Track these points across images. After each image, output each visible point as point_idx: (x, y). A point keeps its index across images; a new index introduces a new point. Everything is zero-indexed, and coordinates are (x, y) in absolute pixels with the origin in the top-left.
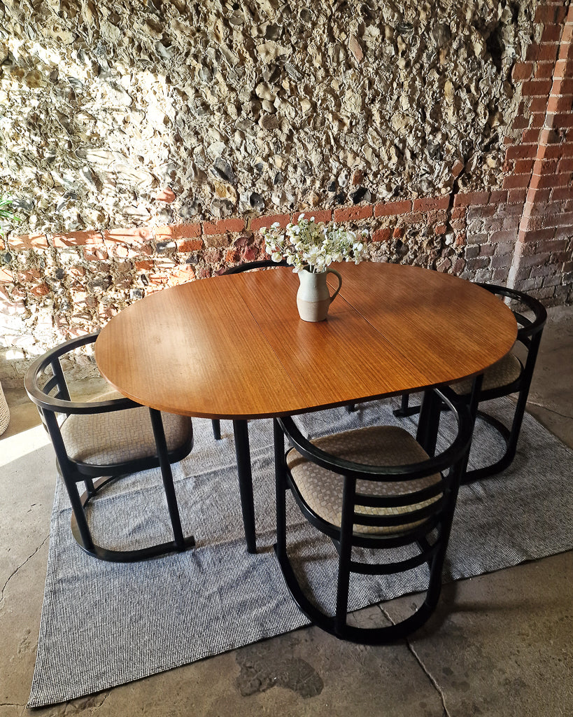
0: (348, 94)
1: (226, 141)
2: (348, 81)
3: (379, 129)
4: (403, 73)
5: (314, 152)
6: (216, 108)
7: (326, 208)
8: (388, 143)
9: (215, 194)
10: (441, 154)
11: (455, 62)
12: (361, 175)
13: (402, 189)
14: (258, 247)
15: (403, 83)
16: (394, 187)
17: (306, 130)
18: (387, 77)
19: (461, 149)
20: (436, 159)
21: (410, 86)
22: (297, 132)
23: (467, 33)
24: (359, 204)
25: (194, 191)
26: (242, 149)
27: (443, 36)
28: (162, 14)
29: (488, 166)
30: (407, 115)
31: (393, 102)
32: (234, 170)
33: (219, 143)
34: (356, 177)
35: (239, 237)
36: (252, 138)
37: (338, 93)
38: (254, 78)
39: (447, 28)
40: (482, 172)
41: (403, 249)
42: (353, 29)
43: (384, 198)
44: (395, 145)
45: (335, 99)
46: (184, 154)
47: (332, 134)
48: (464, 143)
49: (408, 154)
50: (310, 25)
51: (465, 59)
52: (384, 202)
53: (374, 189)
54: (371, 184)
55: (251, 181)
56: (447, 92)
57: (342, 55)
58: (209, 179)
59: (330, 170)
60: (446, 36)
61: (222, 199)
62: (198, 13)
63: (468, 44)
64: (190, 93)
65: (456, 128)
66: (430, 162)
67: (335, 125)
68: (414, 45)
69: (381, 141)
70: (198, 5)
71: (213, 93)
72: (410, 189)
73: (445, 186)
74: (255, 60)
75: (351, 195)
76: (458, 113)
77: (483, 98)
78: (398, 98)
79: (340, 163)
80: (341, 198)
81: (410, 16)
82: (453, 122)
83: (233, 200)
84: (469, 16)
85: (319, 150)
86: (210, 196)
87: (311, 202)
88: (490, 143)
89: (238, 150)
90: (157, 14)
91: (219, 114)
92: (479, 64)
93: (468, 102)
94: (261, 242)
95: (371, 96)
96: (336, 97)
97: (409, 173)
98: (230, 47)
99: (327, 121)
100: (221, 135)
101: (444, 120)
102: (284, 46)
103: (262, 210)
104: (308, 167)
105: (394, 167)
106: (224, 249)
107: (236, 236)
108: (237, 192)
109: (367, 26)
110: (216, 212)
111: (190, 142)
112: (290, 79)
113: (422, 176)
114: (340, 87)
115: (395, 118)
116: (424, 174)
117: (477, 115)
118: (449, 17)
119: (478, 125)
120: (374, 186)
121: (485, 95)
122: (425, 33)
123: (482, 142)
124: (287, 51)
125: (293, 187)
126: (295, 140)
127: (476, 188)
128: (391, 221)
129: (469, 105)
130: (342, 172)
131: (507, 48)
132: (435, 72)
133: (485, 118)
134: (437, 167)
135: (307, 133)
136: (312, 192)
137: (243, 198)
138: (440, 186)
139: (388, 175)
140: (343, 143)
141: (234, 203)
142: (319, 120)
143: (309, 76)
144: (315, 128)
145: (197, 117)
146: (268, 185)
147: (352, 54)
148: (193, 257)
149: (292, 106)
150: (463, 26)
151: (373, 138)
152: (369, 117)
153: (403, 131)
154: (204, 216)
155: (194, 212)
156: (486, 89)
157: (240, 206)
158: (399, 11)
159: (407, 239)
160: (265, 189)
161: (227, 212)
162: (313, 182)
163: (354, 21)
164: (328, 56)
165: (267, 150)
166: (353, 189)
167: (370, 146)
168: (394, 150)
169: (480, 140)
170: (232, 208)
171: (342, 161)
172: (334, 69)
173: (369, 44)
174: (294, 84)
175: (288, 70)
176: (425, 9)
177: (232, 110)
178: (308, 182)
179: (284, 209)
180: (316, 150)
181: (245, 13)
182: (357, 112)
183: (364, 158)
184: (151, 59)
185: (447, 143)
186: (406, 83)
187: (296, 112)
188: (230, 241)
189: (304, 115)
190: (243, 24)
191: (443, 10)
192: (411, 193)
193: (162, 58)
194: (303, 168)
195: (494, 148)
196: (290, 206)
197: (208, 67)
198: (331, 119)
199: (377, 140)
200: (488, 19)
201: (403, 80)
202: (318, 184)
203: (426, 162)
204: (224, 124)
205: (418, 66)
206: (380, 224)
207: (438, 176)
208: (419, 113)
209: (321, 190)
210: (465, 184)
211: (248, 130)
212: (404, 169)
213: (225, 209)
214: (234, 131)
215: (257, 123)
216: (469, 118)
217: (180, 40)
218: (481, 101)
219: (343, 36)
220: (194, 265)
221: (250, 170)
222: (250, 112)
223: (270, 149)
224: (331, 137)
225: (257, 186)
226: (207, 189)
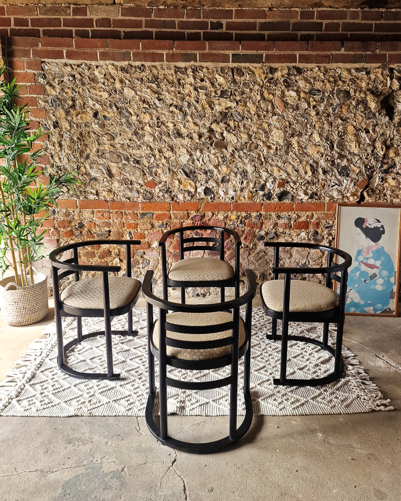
0: (275, 130)
1: (191, 155)
2: (274, 122)
3: (297, 153)
4: (315, 119)
5: (249, 165)
6: (186, 134)
7: (258, 202)
8: (304, 163)
9: (181, 186)
10: (347, 172)
11: (355, 114)
12: (283, 182)
13: (316, 195)
14: (207, 223)
15: (315, 125)
16: (310, 192)
17: (245, 151)
18: (302, 121)
19: (364, 170)
20: (344, 176)
21: (319, 127)
22: (238, 152)
23: (363, 96)
24: (283, 202)
25: (168, 183)
26: (201, 160)
27: (344, 96)
28: (159, 84)
29: (389, 184)
30: (319, 145)
31: (307, 137)
32: (195, 172)
33: (186, 155)
34: (279, 183)
35: (195, 214)
36: (208, 154)
37: (267, 130)
38: (211, 119)
39: (347, 93)
40: (384, 188)
41: (319, 237)
42: (278, 93)
43: (302, 199)
44: (311, 164)
45: (265, 133)
46: (164, 161)
47: (263, 155)
48: (366, 166)
49: (320, 171)
50: (248, 90)
51: (362, 112)
52: (302, 202)
53: (294, 193)
54: (292, 189)
55: (205, 180)
56: (350, 132)
57: (270, 107)
58: (179, 177)
59: (260, 176)
60: (346, 97)
61: (186, 189)
62: (180, 84)
63: (364, 102)
64: (171, 125)
65: (359, 155)
66: (339, 177)
67: (265, 149)
68: (322, 103)
69: (298, 160)
70: (180, 79)
71: (184, 126)
72: (324, 195)
73: (353, 195)
74: (212, 109)
75: (276, 195)
76: (359, 146)
77: (380, 137)
78: (312, 134)
79: (268, 173)
80: (269, 196)
81: (318, 85)
82: (356, 152)
83: (192, 190)
84: (364, 85)
85: (253, 164)
86: (178, 187)
87: (246, 197)
88: (389, 168)
89: (198, 160)
90: (156, 84)
91: (187, 138)
92: (374, 115)
93: (367, 139)
94: (209, 220)
95: (290, 132)
96: (266, 132)
97: (321, 184)
98: (197, 102)
99: (259, 146)
100: (187, 151)
101: (349, 150)
102: (231, 102)
103: (211, 198)
104: (244, 173)
105: (310, 179)
106: (184, 222)
107: (193, 213)
108: (196, 186)
109: (288, 91)
110: (181, 197)
111: (168, 154)
112: (235, 120)
113: (332, 186)
114: (268, 126)
115: (309, 147)
116: (334, 186)
117: (375, 148)
118: (348, 86)
119: (377, 155)
120: (295, 191)
121: (381, 135)
122: (330, 95)
123: (382, 166)
124: (234, 105)
125: (234, 186)
126: (237, 157)
127: (380, 199)
128: (307, 216)
129: (368, 141)
130: (270, 179)
131: (397, 105)
132: (339, 119)
133: (382, 151)
134: (345, 181)
135: (245, 153)
136: (247, 190)
137: (199, 190)
138: (348, 195)
139: (305, 184)
140: (271, 160)
141: (193, 193)
142: (254, 145)
143: (248, 119)
144: (250, 151)
145: (174, 139)
146: (216, 183)
147: (277, 107)
148: (163, 224)
149: (235, 136)
150: (360, 92)
151: (293, 158)
152: (289, 145)
153: (317, 156)
154: (173, 199)
155: (166, 196)
156: (382, 131)
157: (197, 195)
158: (310, 83)
159: (323, 231)
160: (214, 186)
161: (189, 198)
162: (248, 183)
163: (279, 88)
164: (261, 108)
165: (217, 161)
166: (277, 191)
167: (291, 164)
168: (309, 167)
169: (380, 165)
170: (192, 196)
171: (269, 172)
172: (264, 116)
173: (289, 101)
174: (237, 123)
175: (234, 115)
176: (329, 82)
177: (195, 136)
178: (245, 183)
179: (227, 200)
180: (251, 164)
181: (207, 84)
182: (281, 142)
183: (286, 172)
184: (150, 107)
185: (352, 165)
186: (317, 125)
187: (237, 139)
188: (188, 217)
189: (243, 142)
190: (206, 89)
191: (344, 82)
192: (324, 198)
193: (156, 106)
194: (241, 174)
195: (392, 172)
196: (231, 198)
197: (183, 112)
198: (262, 145)
199: (296, 160)
200: (380, 87)
201: (314, 123)
202: (251, 185)
203: (336, 177)
204: (190, 144)
205: (325, 115)
206: (299, 217)
207: (346, 188)
208: (328, 144)
209: (254, 190)
210: (369, 195)
211: (205, 149)
212: (319, 181)
213: (186, 195)
214: (196, 149)
215: (211, 145)
216: (369, 150)
217: (168, 97)
218: (379, 139)
219: (271, 97)
220: (163, 229)
221: (206, 173)
222: (207, 138)
223: (219, 161)
224: (262, 156)
225: (209, 183)
226: (177, 182)
